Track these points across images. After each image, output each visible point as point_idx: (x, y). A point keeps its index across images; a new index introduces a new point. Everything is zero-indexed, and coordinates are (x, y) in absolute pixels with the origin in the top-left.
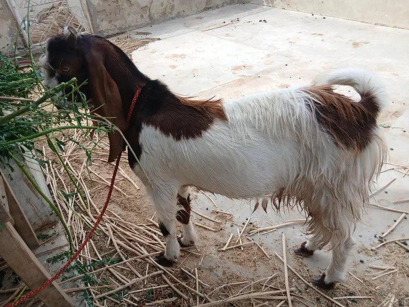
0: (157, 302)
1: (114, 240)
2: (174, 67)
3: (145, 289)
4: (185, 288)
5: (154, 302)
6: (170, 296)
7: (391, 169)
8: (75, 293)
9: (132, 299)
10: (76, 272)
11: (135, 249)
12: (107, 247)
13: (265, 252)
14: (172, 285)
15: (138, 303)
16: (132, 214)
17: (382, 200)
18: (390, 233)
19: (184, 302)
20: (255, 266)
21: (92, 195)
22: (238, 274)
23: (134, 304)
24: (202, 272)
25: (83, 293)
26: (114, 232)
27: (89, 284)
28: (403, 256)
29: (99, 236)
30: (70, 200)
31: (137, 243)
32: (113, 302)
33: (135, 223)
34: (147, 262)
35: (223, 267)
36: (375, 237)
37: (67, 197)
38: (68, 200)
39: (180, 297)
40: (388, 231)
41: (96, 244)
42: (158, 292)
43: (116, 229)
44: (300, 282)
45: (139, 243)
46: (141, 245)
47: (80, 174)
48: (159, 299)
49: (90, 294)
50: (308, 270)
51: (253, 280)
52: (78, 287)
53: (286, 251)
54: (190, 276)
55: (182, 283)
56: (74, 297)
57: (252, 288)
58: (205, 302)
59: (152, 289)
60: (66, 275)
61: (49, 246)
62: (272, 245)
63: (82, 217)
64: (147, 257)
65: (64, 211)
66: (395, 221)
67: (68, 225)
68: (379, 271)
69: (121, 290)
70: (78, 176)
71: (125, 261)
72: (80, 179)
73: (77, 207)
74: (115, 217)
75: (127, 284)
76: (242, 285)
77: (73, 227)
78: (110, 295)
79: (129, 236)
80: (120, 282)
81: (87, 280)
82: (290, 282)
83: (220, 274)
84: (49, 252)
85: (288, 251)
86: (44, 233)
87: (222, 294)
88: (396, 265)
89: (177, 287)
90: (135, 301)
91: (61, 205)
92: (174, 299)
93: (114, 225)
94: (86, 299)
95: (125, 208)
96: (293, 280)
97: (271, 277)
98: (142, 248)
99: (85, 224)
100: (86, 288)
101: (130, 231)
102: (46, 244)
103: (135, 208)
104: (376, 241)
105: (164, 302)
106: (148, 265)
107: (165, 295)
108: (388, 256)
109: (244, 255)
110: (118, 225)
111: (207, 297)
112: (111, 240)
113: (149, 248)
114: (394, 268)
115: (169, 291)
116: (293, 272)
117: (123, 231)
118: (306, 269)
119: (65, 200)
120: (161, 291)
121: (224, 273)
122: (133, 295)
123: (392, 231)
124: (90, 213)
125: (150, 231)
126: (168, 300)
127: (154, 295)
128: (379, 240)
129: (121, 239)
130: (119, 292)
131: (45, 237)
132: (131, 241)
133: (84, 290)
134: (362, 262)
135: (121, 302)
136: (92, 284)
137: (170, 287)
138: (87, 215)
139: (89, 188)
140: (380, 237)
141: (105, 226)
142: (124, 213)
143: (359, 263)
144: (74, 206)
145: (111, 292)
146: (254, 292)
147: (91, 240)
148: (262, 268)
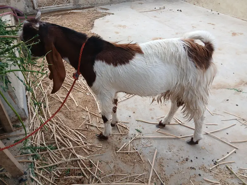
0: (71, 177)
1: (55, 135)
2: (117, 33)
3: (66, 168)
4: (89, 172)
5: (69, 177)
6: (79, 175)
7: (234, 119)
8: (26, 163)
9: (57, 172)
10: (29, 151)
11: (66, 143)
12: (50, 139)
13: (142, 158)
14: (82, 168)
15: (60, 175)
16: (70, 121)
17: (224, 138)
18: (222, 160)
19: (86, 180)
20: (134, 165)
21: (50, 105)
22: (123, 169)
23: (58, 175)
24: (102, 164)
25: (30, 164)
26: (56, 130)
27: (35, 159)
28: (227, 176)
29: (48, 131)
30: (36, 106)
31: (68, 139)
32: (46, 172)
33: (70, 127)
34: (71, 152)
35: (114, 163)
36: (213, 161)
37: (35, 105)
38: (35, 107)
39: (85, 176)
40: (222, 159)
41: (45, 136)
42: (73, 171)
43: (58, 128)
44: (158, 180)
45: (70, 139)
46: (70, 141)
47: (46, 92)
48: (72, 176)
49: (34, 165)
50: (165, 174)
51: (130, 174)
52: (28, 159)
53: (155, 160)
54: (94, 165)
55: (88, 169)
56: (25, 165)
57: (128, 179)
58: (99, 182)
59: (70, 169)
60: (24, 151)
61: (18, 132)
62: (147, 155)
63: (41, 118)
64: (72, 149)
65: (32, 112)
66: (228, 153)
67: (32, 121)
68: (209, 183)
69: (52, 166)
70: (45, 93)
71: (59, 149)
72: (46, 94)
73: (39, 112)
74: (60, 121)
75: (56, 163)
76: (123, 176)
77: (35, 123)
78: (45, 168)
79: (65, 134)
80: (53, 161)
81: (34, 156)
82: (152, 179)
83: (112, 167)
84: (17, 136)
85: (156, 160)
86: (18, 124)
87: (110, 179)
88: (221, 181)
89: (85, 171)
90: (59, 174)
91: (31, 109)
92: (81, 177)
93: (57, 126)
94: (31, 167)
95: (67, 117)
96: (155, 179)
97: (141, 174)
98: (70, 143)
99: (41, 122)
100: (32, 161)
101: (66, 131)
102: (17, 131)
103: (73, 118)
104: (213, 163)
105: (75, 178)
106: (71, 154)
107: (76, 174)
108: (217, 175)
109: (129, 158)
110: (60, 127)
111: (100, 179)
112: (54, 135)
113: (74, 143)
114: (219, 183)
115: (80, 172)
116: (156, 174)
117: (62, 130)
118: (164, 173)
119: (34, 106)
120: (75, 171)
121: (114, 167)
122: (58, 170)
123: (224, 159)
124: (45, 117)
125: (78, 133)
126: (77, 177)
127: (70, 173)
128: (214, 163)
129: (60, 136)
130: (51, 167)
131: (17, 127)
132: (65, 137)
133: (31, 162)
134: (200, 175)
135: (50, 173)
136: (37, 159)
137: (80, 169)
138: (44, 118)
139: (49, 101)
140: (216, 162)
141: (52, 126)
142: (65, 119)
143: (198, 175)
144: (38, 110)
145: (46, 166)
146: (129, 182)
147: (43, 133)
148: (137, 168)
